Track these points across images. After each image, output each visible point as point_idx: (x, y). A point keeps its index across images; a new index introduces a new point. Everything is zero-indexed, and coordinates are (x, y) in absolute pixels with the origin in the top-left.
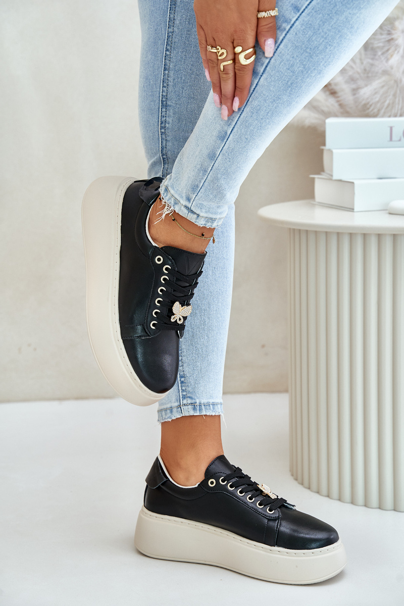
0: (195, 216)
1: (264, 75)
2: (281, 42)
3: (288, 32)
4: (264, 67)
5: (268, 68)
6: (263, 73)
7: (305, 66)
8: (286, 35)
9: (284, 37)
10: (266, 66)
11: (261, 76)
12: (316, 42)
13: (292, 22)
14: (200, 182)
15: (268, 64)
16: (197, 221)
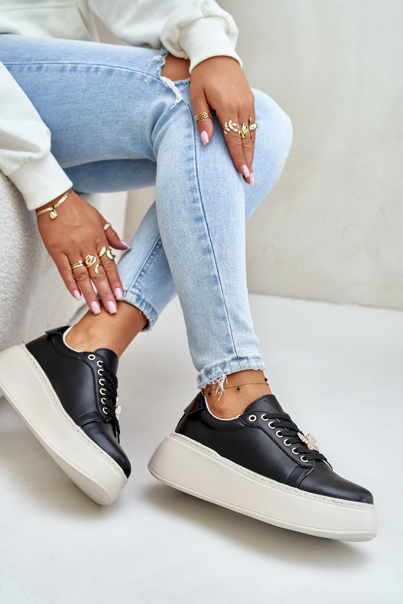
0: (246, 361)
1: (206, 214)
2: (199, 185)
3: (197, 176)
4: (202, 209)
5: (205, 208)
6: (205, 214)
7: (226, 187)
8: (198, 178)
9: (198, 181)
10: (203, 208)
11: (205, 217)
12: (220, 168)
13: (195, 168)
14: (227, 329)
15: (202, 206)
16: (250, 364)
